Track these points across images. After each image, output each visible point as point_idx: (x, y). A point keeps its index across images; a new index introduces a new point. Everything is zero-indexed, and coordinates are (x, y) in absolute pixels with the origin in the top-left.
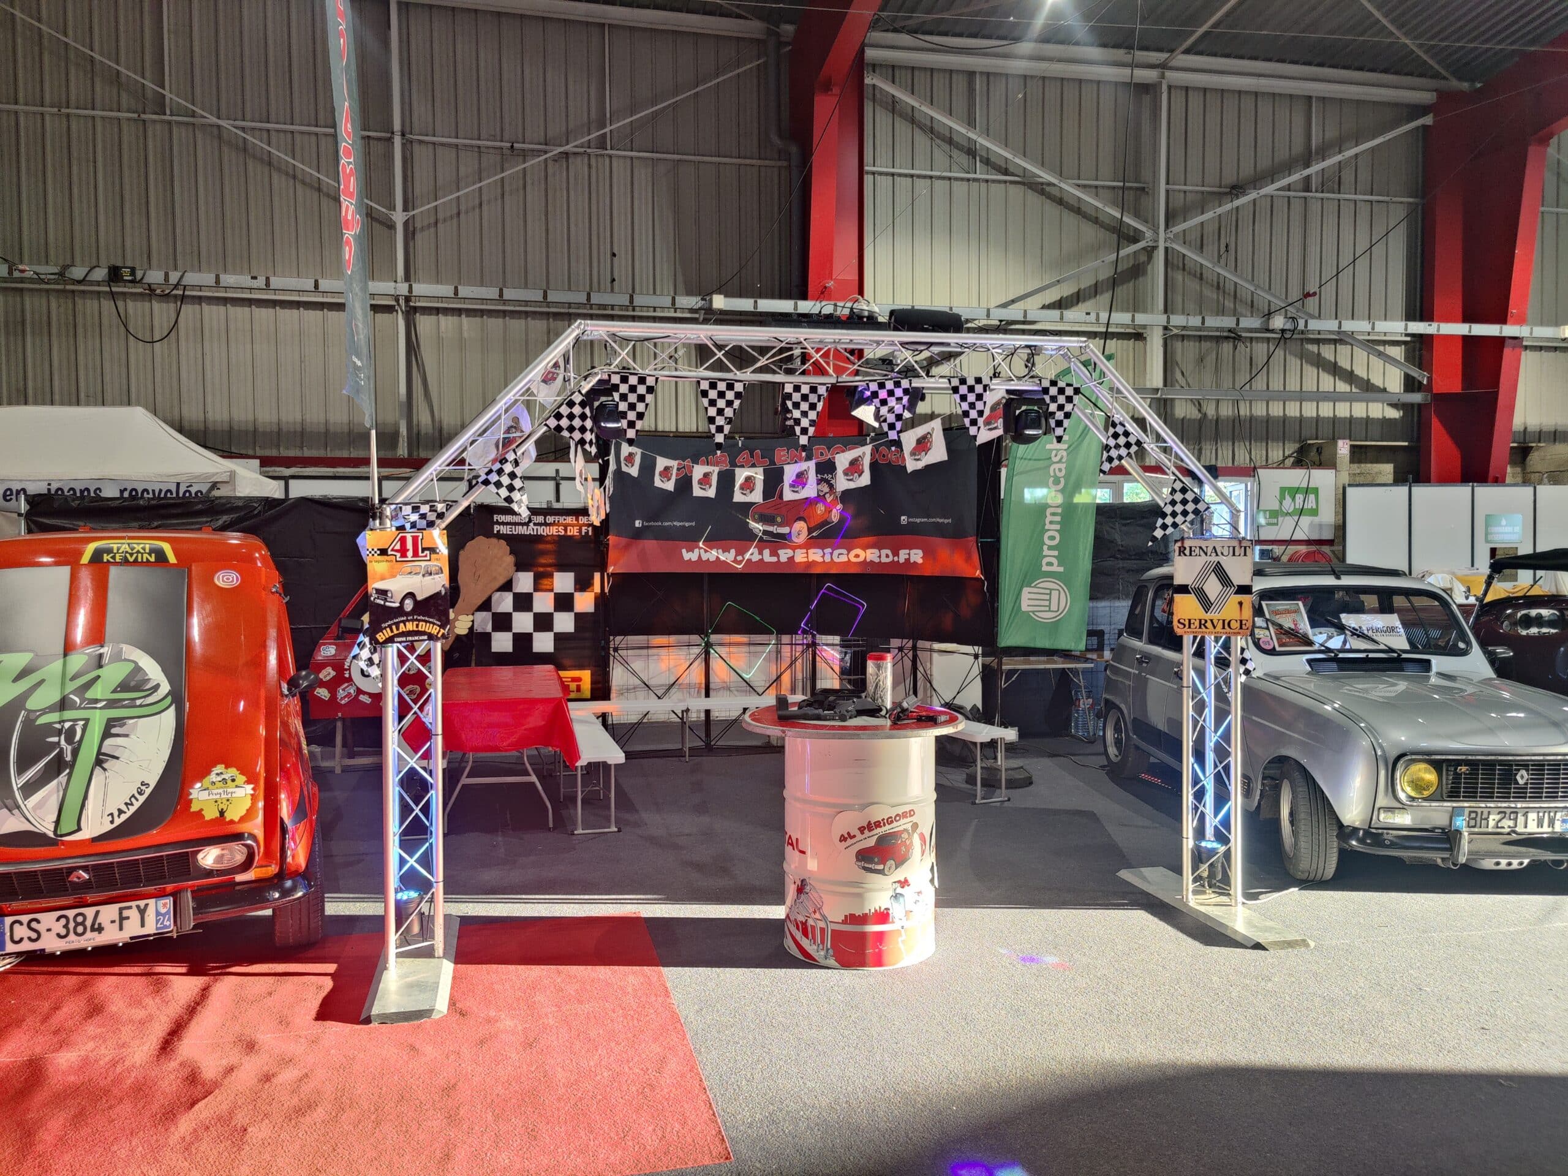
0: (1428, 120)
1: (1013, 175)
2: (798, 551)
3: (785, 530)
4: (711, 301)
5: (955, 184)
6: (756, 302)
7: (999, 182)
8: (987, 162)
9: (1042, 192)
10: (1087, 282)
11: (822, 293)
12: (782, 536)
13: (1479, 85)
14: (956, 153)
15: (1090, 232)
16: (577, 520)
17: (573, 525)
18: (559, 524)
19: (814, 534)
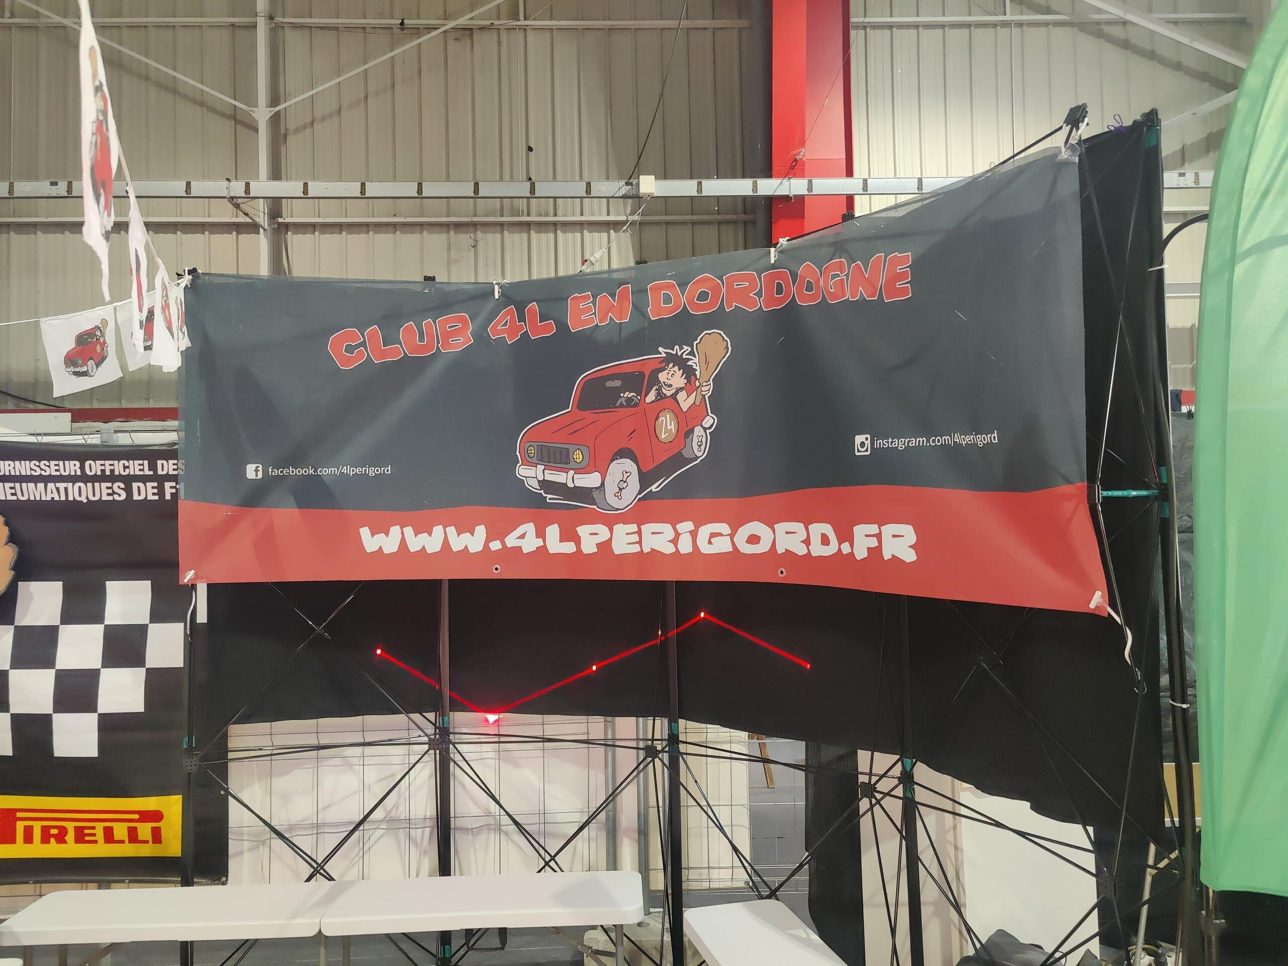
2: (621, 529)
3: (591, 480)
4: (637, 185)
5: (976, 31)
6: (700, 184)
12: (585, 494)
16: (153, 467)
17: (144, 479)
18: (113, 478)
19: (654, 488)
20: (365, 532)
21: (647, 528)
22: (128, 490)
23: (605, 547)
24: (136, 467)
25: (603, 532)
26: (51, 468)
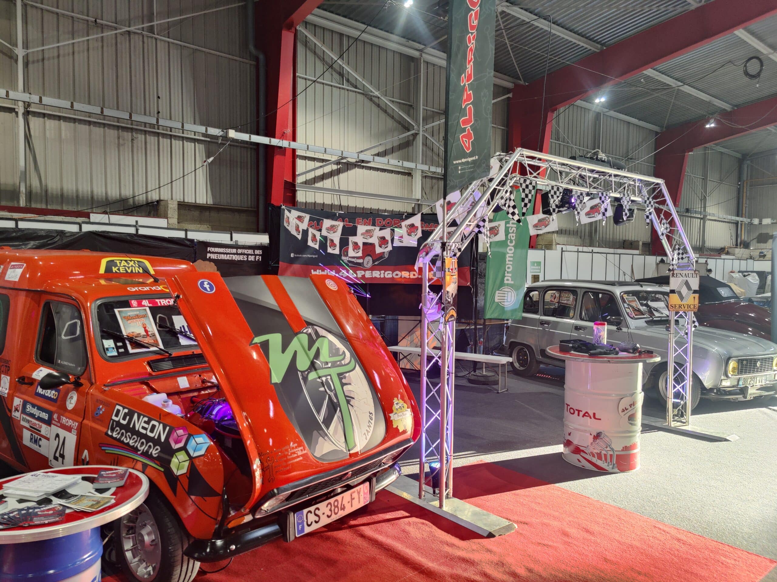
0: (510, 95)
1: (359, 89)
2: (367, 272)
4: (227, 133)
5: (334, 89)
6: (250, 136)
7: (353, 91)
8: (348, 80)
9: (371, 100)
10: (389, 146)
11: (283, 135)
12: (359, 264)
13: (527, 84)
14: (334, 73)
15: (390, 122)
16: (254, 252)
17: (251, 255)
18: (244, 254)
19: (376, 263)
20: (312, 271)
21: (374, 272)
22: (248, 258)
23: (363, 276)
24: (250, 252)
25: (363, 273)
26: (229, 250)
